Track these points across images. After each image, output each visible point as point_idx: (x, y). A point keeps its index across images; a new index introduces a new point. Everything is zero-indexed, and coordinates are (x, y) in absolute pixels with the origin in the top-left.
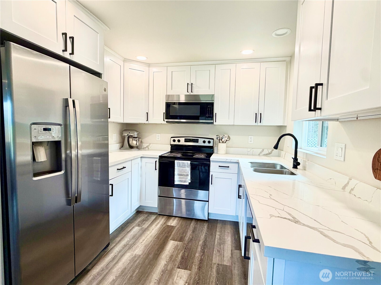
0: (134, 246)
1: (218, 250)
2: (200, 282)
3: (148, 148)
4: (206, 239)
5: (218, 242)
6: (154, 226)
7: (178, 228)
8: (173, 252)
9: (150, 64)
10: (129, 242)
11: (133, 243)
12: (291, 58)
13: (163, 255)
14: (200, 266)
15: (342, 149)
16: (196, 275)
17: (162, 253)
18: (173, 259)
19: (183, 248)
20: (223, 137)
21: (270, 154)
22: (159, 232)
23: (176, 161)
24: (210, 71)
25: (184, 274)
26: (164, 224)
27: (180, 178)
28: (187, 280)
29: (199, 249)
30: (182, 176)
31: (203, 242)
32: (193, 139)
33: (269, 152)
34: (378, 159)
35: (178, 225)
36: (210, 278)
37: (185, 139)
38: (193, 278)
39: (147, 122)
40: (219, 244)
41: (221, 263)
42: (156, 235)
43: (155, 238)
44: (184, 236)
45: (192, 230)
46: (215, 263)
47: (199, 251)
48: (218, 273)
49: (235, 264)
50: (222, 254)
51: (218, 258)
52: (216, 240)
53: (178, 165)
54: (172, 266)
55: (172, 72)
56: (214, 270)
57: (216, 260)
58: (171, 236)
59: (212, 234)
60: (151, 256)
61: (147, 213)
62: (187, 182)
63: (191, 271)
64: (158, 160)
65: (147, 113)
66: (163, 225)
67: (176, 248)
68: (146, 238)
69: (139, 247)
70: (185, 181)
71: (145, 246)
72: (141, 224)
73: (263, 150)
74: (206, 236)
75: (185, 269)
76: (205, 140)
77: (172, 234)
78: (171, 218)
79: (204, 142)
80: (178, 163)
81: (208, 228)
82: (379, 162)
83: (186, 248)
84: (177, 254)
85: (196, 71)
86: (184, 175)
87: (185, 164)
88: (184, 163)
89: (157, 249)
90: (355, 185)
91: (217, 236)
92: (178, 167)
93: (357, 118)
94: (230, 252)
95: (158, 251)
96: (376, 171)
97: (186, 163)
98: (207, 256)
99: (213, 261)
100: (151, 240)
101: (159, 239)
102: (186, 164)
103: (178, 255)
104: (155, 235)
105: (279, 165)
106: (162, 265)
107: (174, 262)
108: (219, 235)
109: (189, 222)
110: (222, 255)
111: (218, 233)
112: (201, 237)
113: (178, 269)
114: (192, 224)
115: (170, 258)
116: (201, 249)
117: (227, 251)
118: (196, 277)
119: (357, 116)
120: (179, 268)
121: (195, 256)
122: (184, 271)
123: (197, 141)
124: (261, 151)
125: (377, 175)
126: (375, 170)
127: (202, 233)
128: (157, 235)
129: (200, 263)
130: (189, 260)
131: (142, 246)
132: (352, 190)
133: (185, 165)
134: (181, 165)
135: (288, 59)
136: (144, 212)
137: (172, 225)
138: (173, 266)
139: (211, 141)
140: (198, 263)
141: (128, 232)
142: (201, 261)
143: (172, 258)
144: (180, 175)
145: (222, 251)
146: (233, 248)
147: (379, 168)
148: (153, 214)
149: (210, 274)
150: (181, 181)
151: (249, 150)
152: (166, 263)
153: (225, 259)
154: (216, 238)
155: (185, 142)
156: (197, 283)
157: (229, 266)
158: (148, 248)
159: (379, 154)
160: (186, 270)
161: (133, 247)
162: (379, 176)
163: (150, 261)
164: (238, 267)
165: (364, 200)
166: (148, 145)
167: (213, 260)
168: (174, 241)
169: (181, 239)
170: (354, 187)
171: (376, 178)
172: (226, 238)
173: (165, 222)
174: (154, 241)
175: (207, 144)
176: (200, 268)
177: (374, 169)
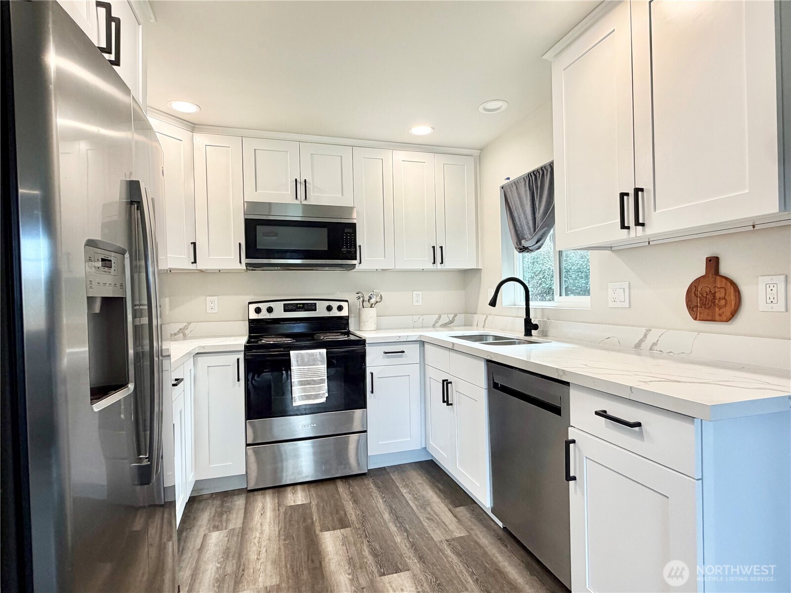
0: (246, 573)
1: (427, 518)
2: (440, 581)
3: (185, 335)
4: (391, 507)
5: (417, 506)
6: (257, 517)
7: (317, 505)
8: (345, 551)
9: (195, 126)
10: (225, 568)
11: (235, 567)
12: (480, 151)
13: (331, 565)
14: (419, 556)
15: (624, 289)
16: (426, 574)
17: (324, 560)
18: (358, 565)
19: (361, 537)
20: (371, 295)
21: (451, 322)
22: (282, 525)
23: (292, 353)
24: (341, 159)
25: (403, 580)
26: (279, 506)
27: (304, 390)
28: (417, 588)
29: (393, 528)
30: (309, 384)
31: (390, 514)
32: (303, 304)
33: (450, 319)
34: (695, 293)
35: (313, 499)
36: (453, 568)
37: (284, 304)
38: (424, 580)
39: (193, 267)
40: (421, 506)
41: (451, 538)
42: (279, 533)
43: (285, 540)
44: (343, 516)
45: (351, 500)
46: (442, 541)
47: (396, 532)
48: (458, 555)
49: (472, 529)
50: (440, 521)
51: (438, 531)
52: (410, 502)
53: (297, 361)
54: (367, 577)
55: (255, 150)
56: (448, 552)
57: (437, 536)
58: (316, 524)
59: (394, 496)
60: (305, 575)
61: (213, 496)
62: (321, 397)
63: (410, 571)
64: (243, 355)
65: (194, 244)
66: (279, 510)
67: (345, 541)
68: (260, 547)
69: (262, 570)
70: (317, 396)
71: (274, 562)
72: (222, 524)
73: (440, 317)
74: (385, 501)
75: (396, 573)
76: (331, 303)
77: (314, 520)
78: (285, 491)
79: (329, 308)
80: (297, 356)
81: (379, 487)
82: (697, 297)
83: (366, 535)
84: (358, 553)
85: (311, 154)
86: (315, 382)
87: (314, 357)
88: (312, 354)
89: (308, 558)
90: (660, 337)
91: (408, 497)
92: (299, 366)
93: (649, 243)
94: (450, 515)
95: (313, 561)
96: (694, 310)
97: (318, 353)
98: (418, 535)
99: (434, 538)
100: (276, 547)
101: (295, 539)
102: (318, 355)
103: (361, 553)
104: (277, 533)
105: (491, 337)
106: (346, 585)
107: (366, 568)
108: (409, 493)
109: (330, 487)
110: (441, 524)
111: (404, 491)
112: (378, 506)
113: (383, 577)
114: (341, 490)
115: (349, 564)
116: (396, 526)
117: (443, 514)
118: (428, 576)
119: (649, 239)
120: (384, 574)
121: (395, 543)
122: (399, 576)
123: (313, 308)
124: (437, 319)
125: (697, 315)
126: (693, 308)
127: (373, 499)
128: (282, 533)
129: (416, 550)
130: (391, 554)
131: (266, 566)
132: (655, 344)
133: (315, 359)
134: (306, 360)
135: (476, 153)
136: (205, 497)
137: (300, 503)
138: (369, 577)
139: (344, 305)
140: (412, 552)
141: (201, 550)
142: (414, 546)
143: (354, 565)
144: (303, 383)
145: (436, 517)
146: (451, 506)
147: (699, 305)
148: (234, 495)
149: (448, 561)
150: (308, 397)
151: (416, 318)
152: (350, 577)
153: (451, 528)
154: (408, 499)
155: (285, 311)
156: (439, 584)
157: (468, 537)
158: (283, 563)
159: (695, 287)
160: (401, 573)
161: (246, 576)
162: (700, 315)
163: (313, 587)
164: (481, 532)
165: (679, 354)
166: (182, 326)
167: (433, 536)
168: (330, 532)
169: (343, 523)
170: (658, 340)
171: (695, 319)
172: (424, 493)
173: (278, 503)
174: (285, 547)
175: (335, 313)
176: (421, 558)
177: (690, 308)
